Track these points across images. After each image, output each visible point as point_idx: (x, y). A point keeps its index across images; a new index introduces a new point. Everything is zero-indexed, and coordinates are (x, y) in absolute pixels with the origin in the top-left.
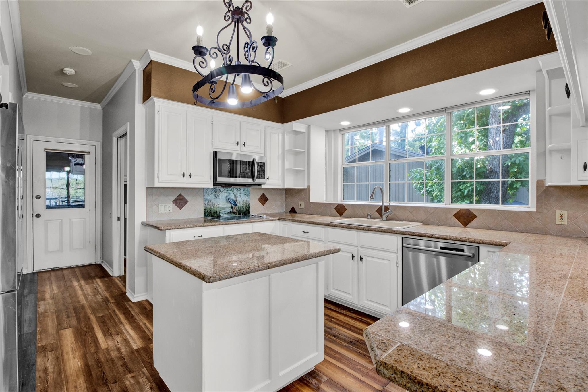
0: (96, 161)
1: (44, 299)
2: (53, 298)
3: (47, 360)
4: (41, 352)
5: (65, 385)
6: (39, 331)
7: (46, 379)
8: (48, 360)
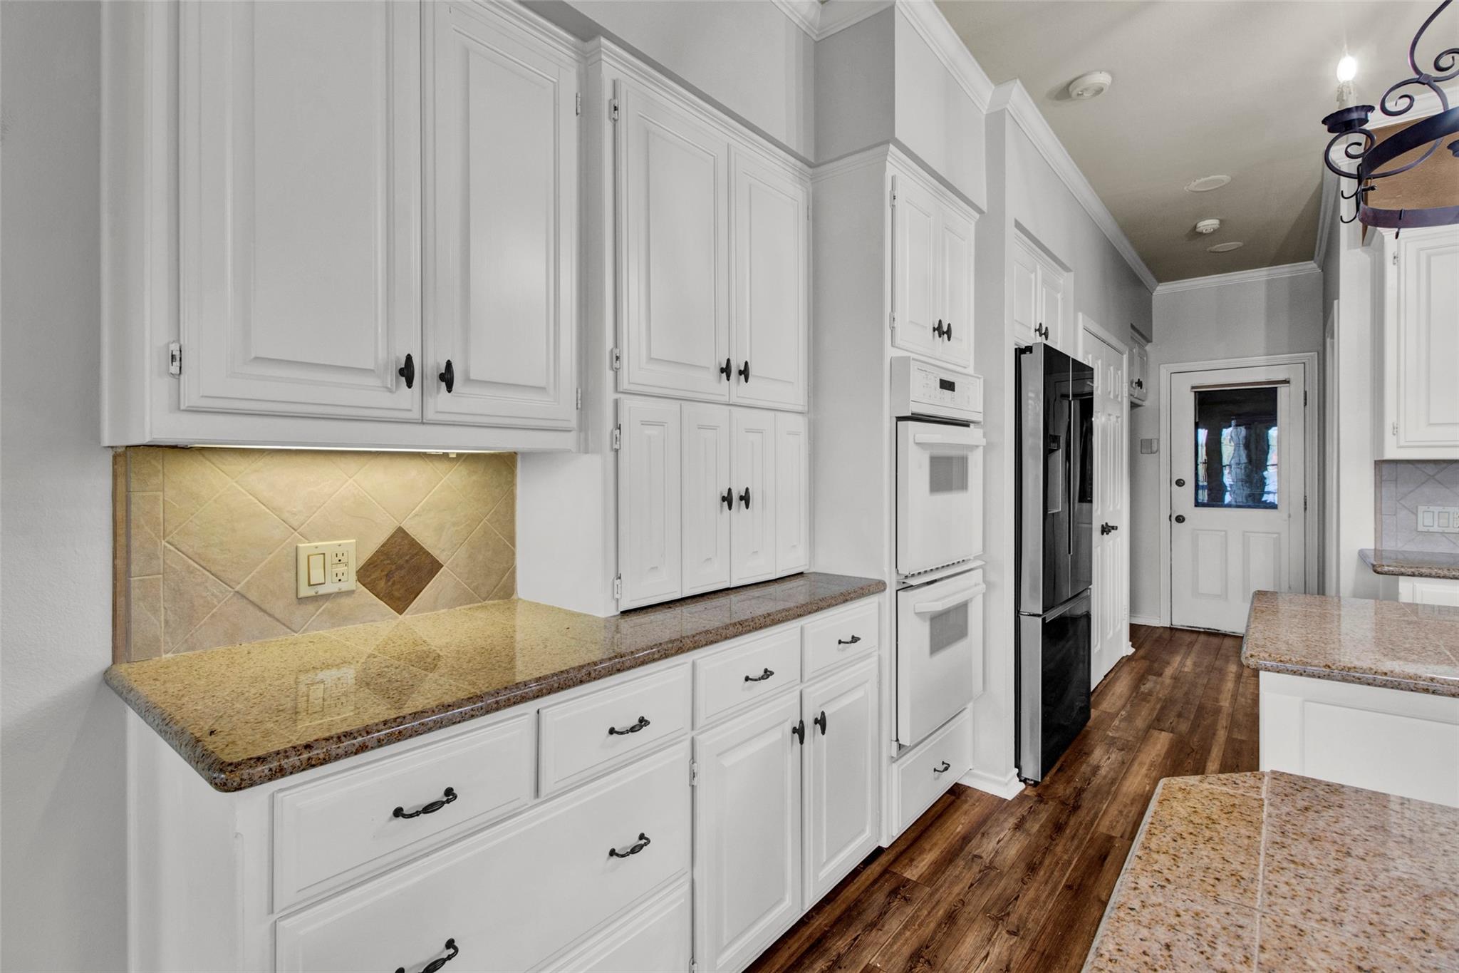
0: (1305, 399)
1: (1160, 675)
2: (1175, 679)
3: (1107, 757)
4: (1106, 744)
5: (1108, 801)
6: (1122, 715)
7: (1090, 779)
8: (1109, 758)
